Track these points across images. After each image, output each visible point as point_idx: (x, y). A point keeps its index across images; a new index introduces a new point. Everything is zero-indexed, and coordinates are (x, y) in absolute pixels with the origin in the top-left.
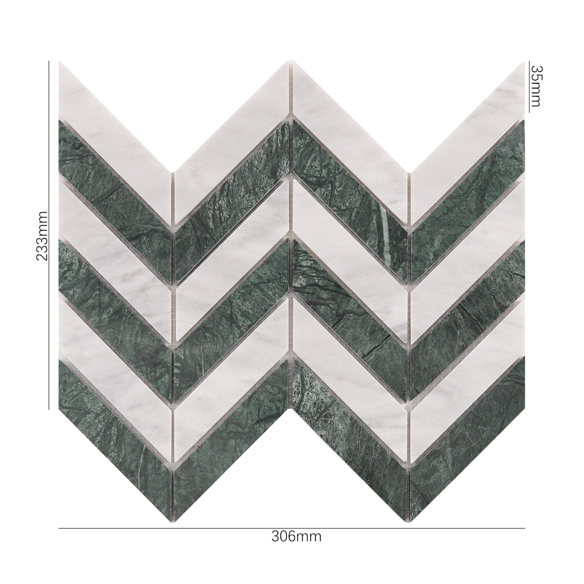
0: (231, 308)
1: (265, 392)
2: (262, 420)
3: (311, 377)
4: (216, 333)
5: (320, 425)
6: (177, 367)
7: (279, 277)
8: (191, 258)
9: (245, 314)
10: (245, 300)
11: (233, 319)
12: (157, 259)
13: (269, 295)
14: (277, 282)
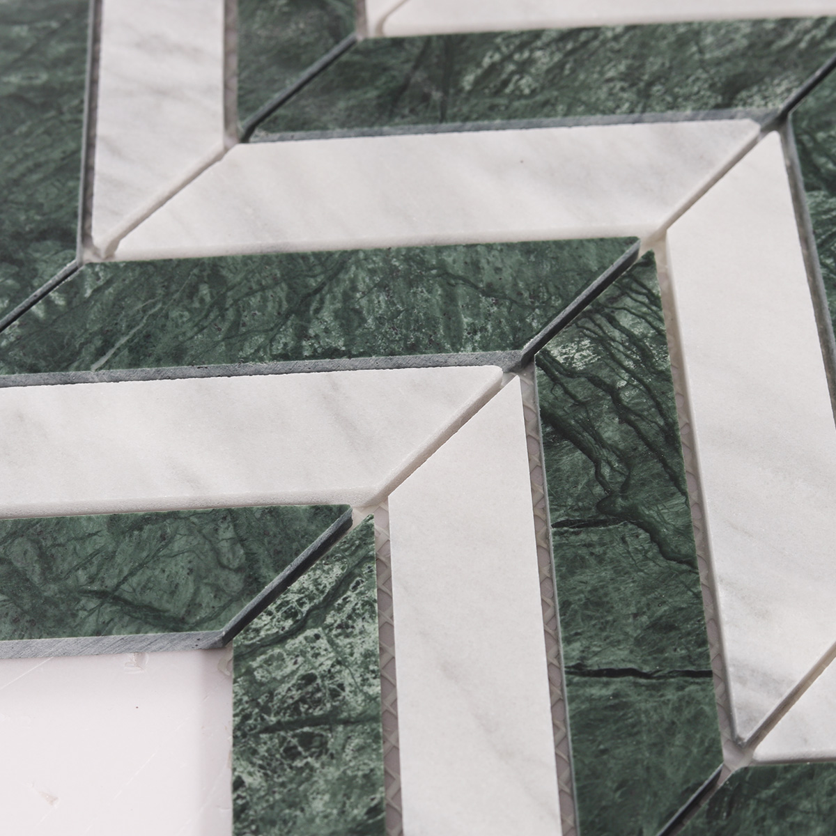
0: (330, 279)
1: (204, 536)
2: (117, 600)
3: (369, 603)
4: (229, 302)
5: (262, 750)
6: (49, 303)
7: (528, 302)
8: (347, 109)
9: (349, 318)
10: (382, 286)
11: (308, 305)
12: (263, 59)
13: (459, 322)
14: (509, 308)
